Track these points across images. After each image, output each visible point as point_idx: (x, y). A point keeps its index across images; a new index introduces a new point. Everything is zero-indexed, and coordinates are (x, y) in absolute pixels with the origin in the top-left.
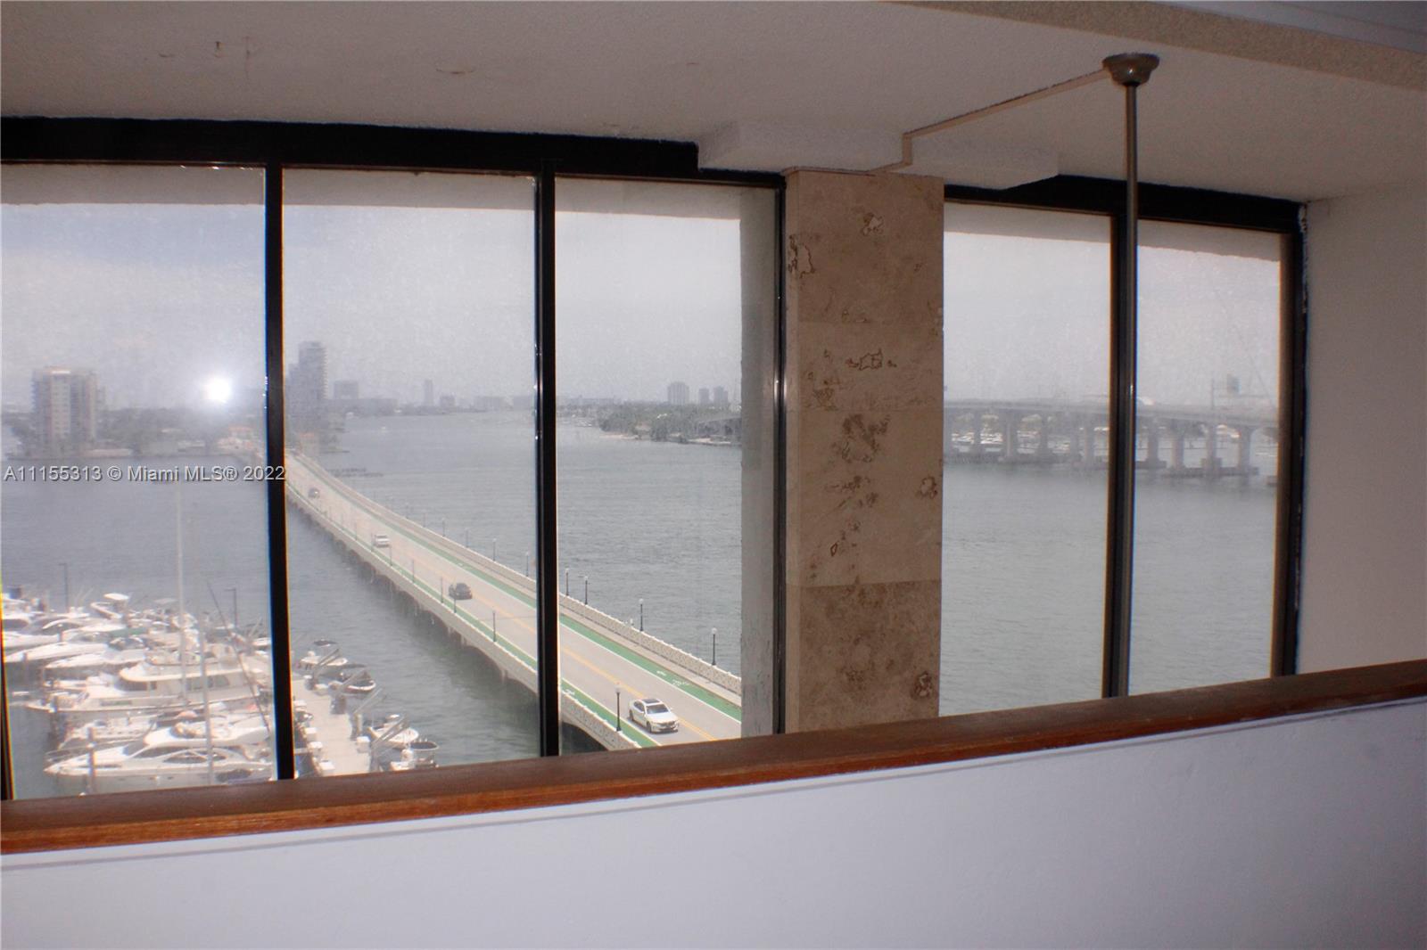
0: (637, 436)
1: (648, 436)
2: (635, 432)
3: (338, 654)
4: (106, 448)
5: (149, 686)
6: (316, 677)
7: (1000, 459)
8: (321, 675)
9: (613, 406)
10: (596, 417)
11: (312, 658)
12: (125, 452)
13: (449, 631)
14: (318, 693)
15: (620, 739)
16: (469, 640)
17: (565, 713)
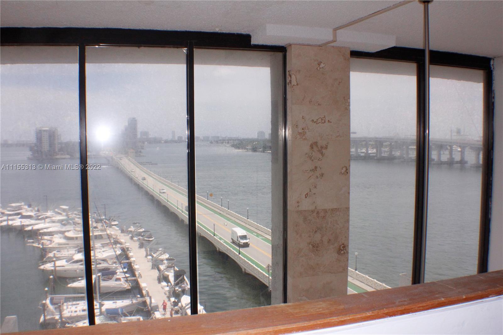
0: (246, 150)
1: (250, 150)
3: (141, 227)
4: (61, 155)
5: (75, 239)
6: (133, 235)
7: (375, 158)
8: (135, 235)
9: (238, 140)
10: (232, 143)
11: (132, 229)
12: (68, 156)
13: (180, 219)
14: (134, 241)
15: (240, 258)
16: (187, 222)
17: (221, 248)
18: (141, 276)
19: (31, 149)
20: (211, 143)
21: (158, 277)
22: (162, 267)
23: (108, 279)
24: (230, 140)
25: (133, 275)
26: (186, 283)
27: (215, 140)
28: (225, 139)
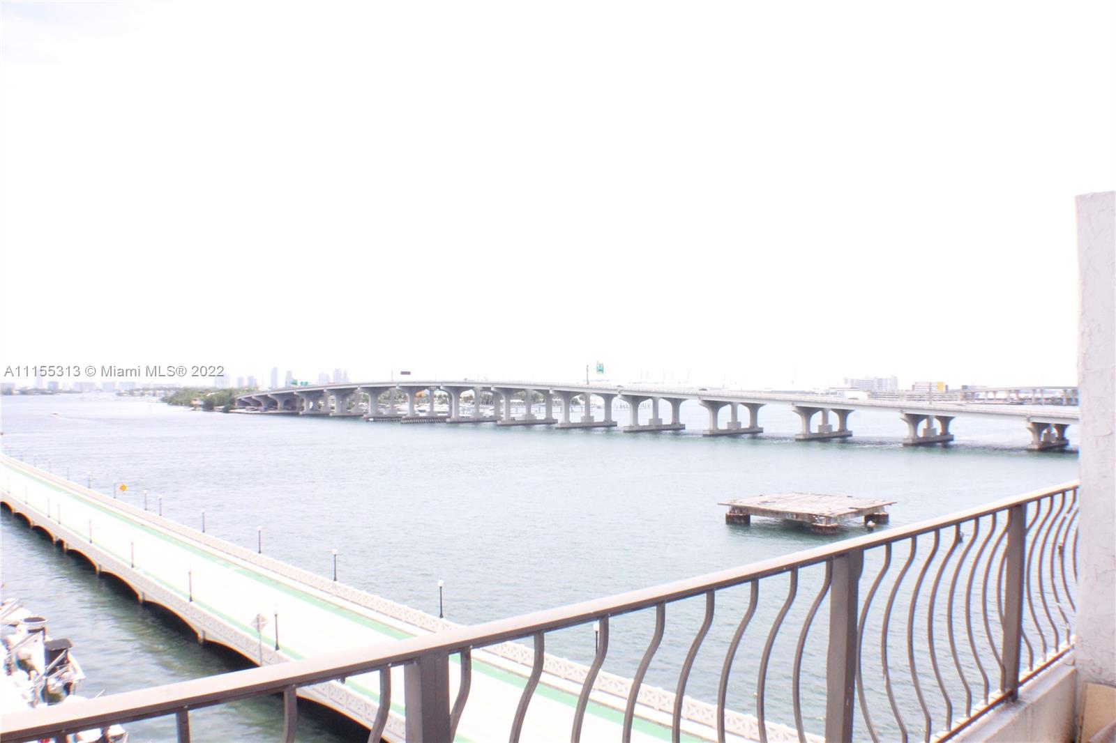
0: (193, 408)
1: (201, 408)
2: (192, 406)
7: (448, 420)
9: (175, 389)
10: (163, 396)
13: (55, 540)
15: (192, 608)
16: (71, 544)
17: (147, 592)
20: (120, 394)
21: (6, 660)
22: (15, 639)
24: (159, 389)
26: (73, 666)
27: (128, 389)
28: (147, 387)
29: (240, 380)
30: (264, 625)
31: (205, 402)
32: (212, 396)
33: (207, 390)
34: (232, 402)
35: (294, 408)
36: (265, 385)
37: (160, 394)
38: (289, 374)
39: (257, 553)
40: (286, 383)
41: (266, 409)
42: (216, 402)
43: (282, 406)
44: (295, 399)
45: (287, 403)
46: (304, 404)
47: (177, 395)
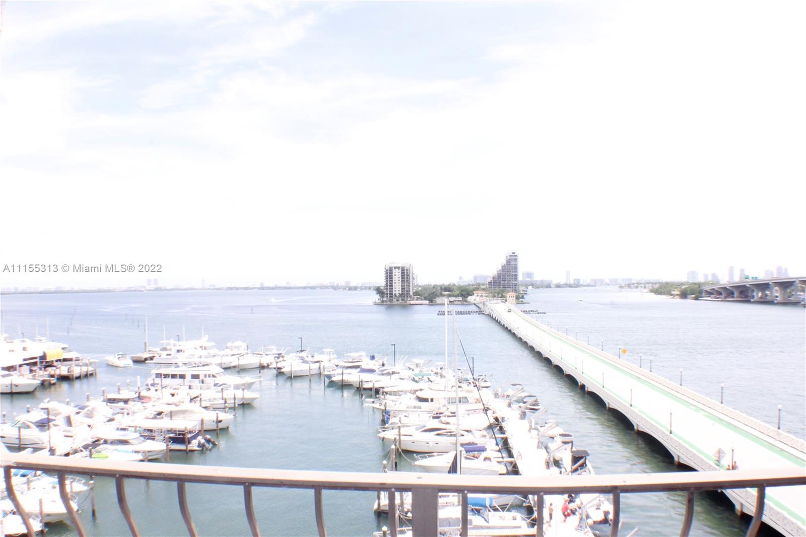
0: (672, 297)
1: (678, 297)
2: (672, 295)
3: (523, 390)
4: (417, 300)
5: (430, 400)
6: (511, 401)
8: (514, 401)
9: (659, 283)
10: (651, 288)
11: (510, 392)
12: (427, 302)
13: (579, 384)
14: (512, 409)
15: (671, 439)
16: (590, 388)
17: (641, 425)
18: (521, 457)
19: (379, 291)
20: (621, 287)
21: (546, 459)
22: (552, 446)
23: (474, 457)
24: (648, 283)
25: (510, 455)
26: (589, 470)
27: (627, 283)
28: (640, 282)
29: (706, 276)
30: (723, 457)
31: (681, 292)
32: (685, 288)
33: (682, 284)
34: (701, 292)
35: (747, 296)
36: (724, 280)
37: (649, 287)
38: (742, 271)
39: (720, 404)
40: (740, 278)
41: (726, 297)
42: (689, 292)
43: (738, 295)
44: (747, 290)
45: (741, 293)
46: (755, 294)
47: (661, 287)
